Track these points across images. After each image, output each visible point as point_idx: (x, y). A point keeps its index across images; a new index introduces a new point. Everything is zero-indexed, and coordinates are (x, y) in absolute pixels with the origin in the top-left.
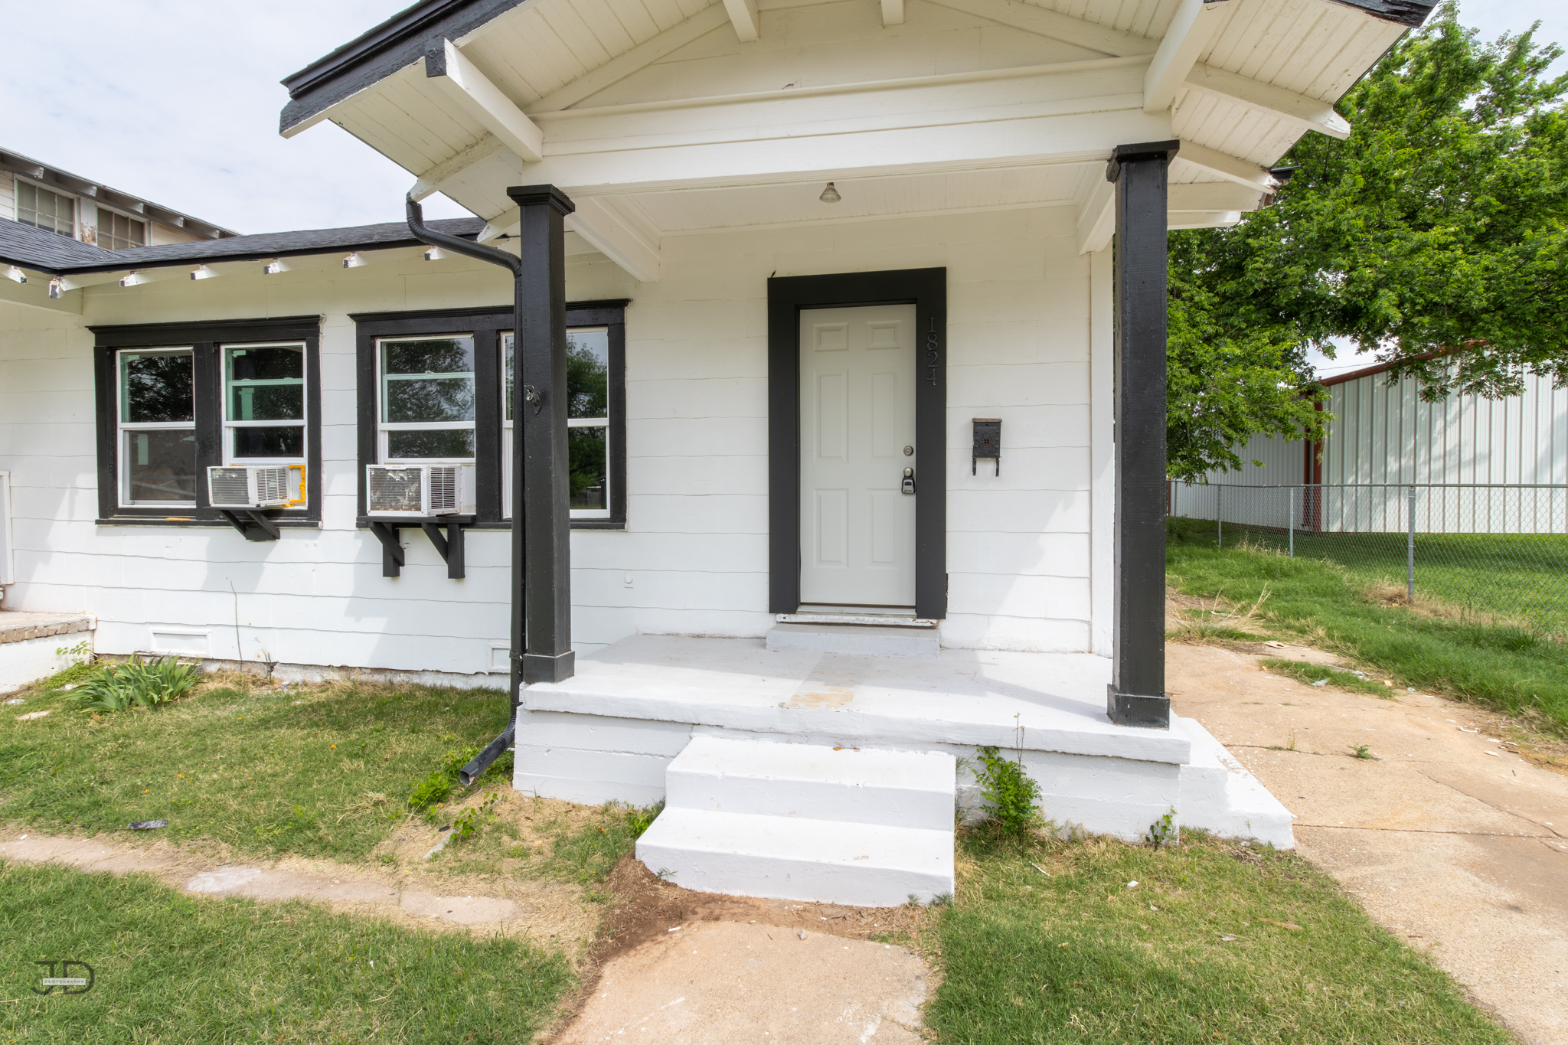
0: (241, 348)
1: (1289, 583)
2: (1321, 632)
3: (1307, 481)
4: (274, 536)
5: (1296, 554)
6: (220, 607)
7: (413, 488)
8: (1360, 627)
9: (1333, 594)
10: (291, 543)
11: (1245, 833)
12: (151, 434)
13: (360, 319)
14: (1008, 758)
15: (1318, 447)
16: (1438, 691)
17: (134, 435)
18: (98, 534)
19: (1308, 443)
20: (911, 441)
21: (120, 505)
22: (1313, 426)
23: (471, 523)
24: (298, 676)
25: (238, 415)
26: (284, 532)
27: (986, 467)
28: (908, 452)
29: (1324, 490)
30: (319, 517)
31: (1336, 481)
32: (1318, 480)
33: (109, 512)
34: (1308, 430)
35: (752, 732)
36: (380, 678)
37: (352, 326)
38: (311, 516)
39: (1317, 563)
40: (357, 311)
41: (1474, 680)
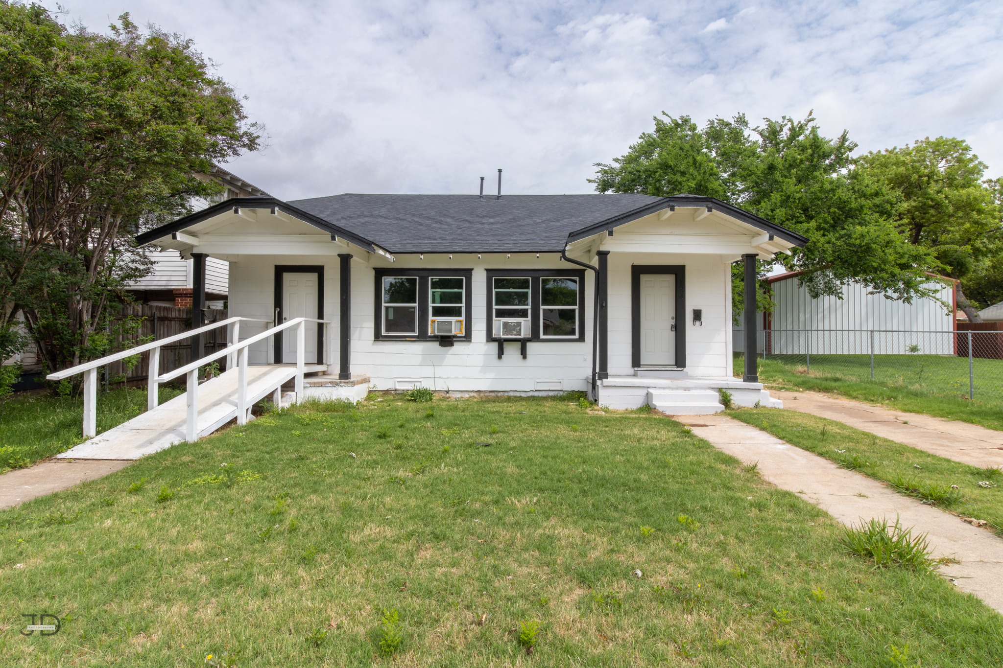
0: (436, 278)
1: (768, 369)
2: (781, 380)
3: (765, 328)
4: (452, 345)
5: (766, 359)
6: (428, 371)
7: (518, 328)
8: (792, 379)
9: (782, 372)
10: (458, 347)
11: (773, 406)
12: (394, 308)
13: (488, 270)
14: (724, 390)
15: (770, 314)
16: (814, 390)
17: (387, 308)
18: (373, 345)
19: (765, 313)
20: (673, 315)
21: (383, 334)
22: (767, 307)
23: (529, 340)
24: (458, 395)
25: (434, 302)
26: (455, 344)
27: (698, 323)
28: (672, 318)
29: (772, 332)
30: (470, 338)
31: (777, 328)
32: (770, 328)
33: (378, 337)
34: (765, 308)
35: (664, 388)
36: (493, 394)
37: (485, 273)
38: (467, 337)
39: (775, 362)
40: (487, 268)
41: (823, 386)
